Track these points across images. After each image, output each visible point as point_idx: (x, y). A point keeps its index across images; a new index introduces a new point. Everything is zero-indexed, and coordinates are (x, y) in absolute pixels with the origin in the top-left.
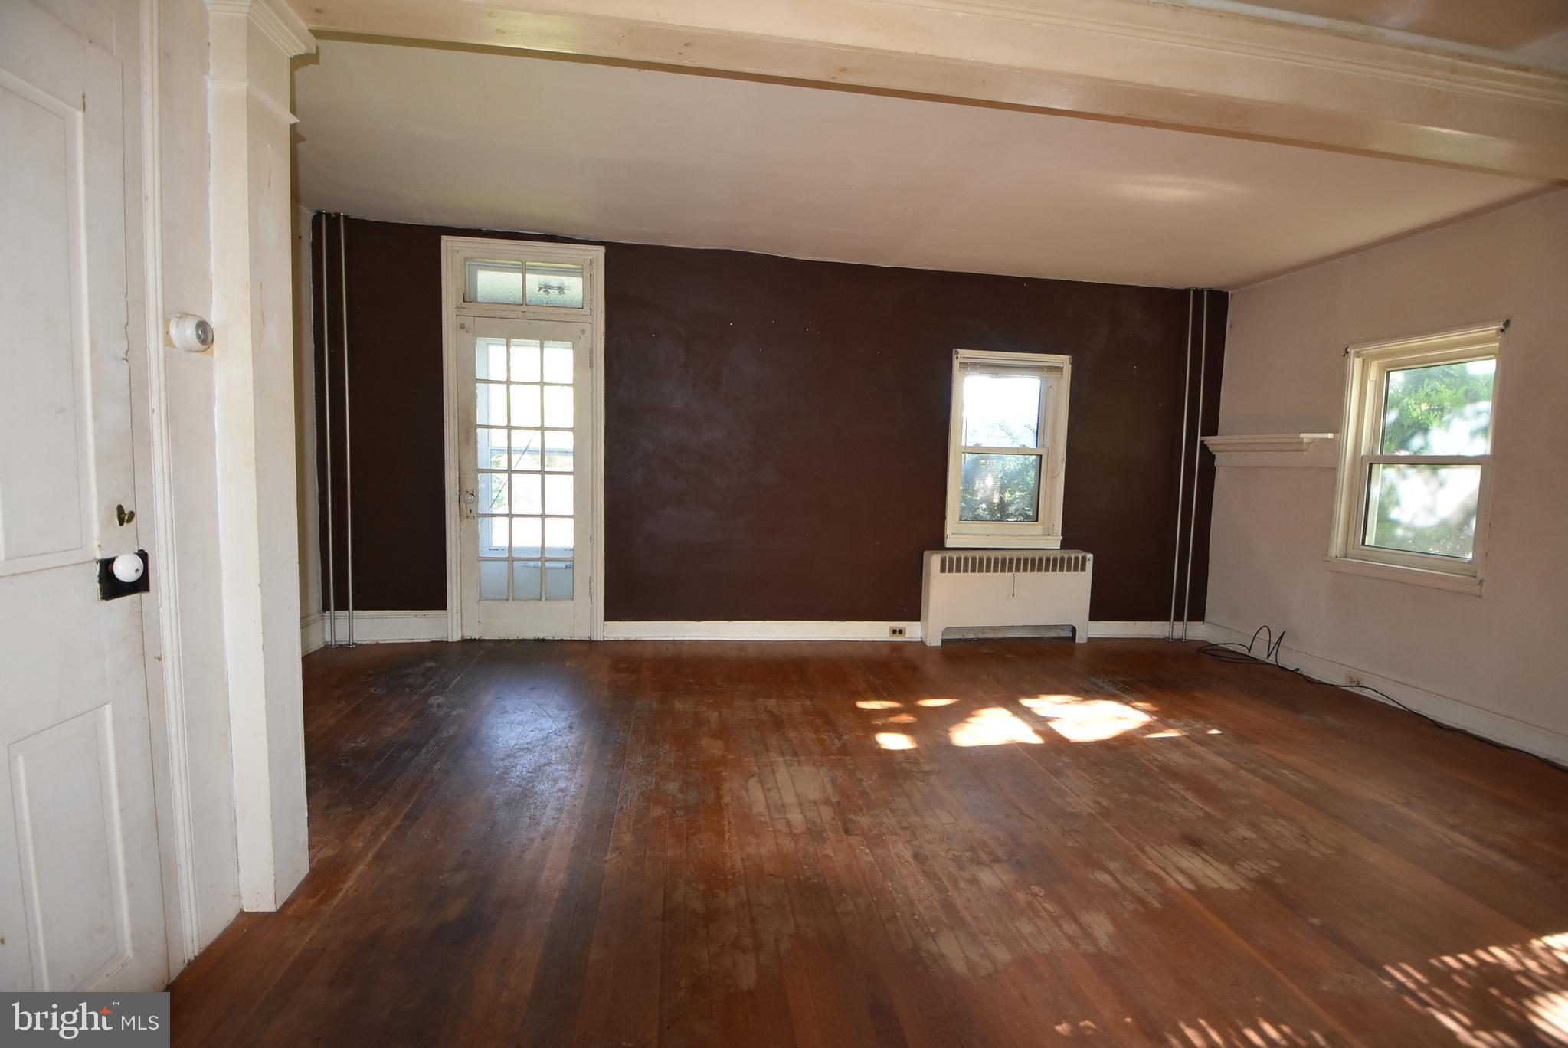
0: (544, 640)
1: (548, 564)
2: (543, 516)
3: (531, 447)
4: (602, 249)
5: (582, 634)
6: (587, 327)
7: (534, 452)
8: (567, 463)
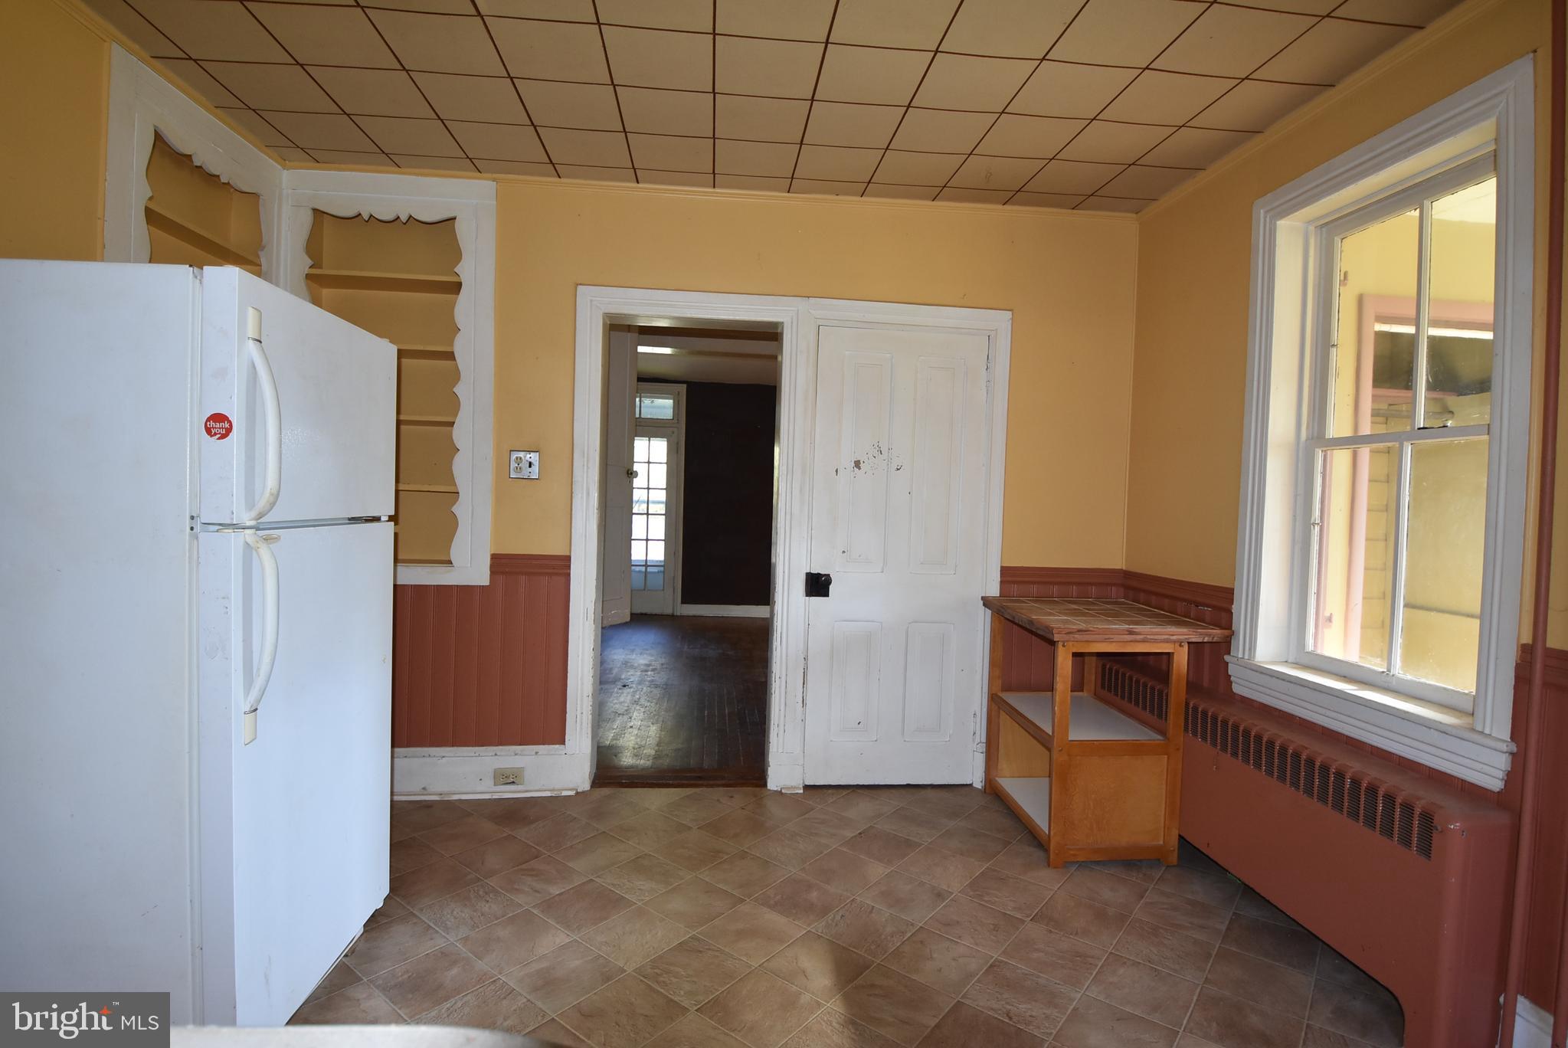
0: (646, 614)
1: (649, 569)
2: (647, 540)
3: (641, 499)
4: (685, 386)
5: (669, 611)
6: (675, 430)
7: (644, 502)
8: (662, 509)
